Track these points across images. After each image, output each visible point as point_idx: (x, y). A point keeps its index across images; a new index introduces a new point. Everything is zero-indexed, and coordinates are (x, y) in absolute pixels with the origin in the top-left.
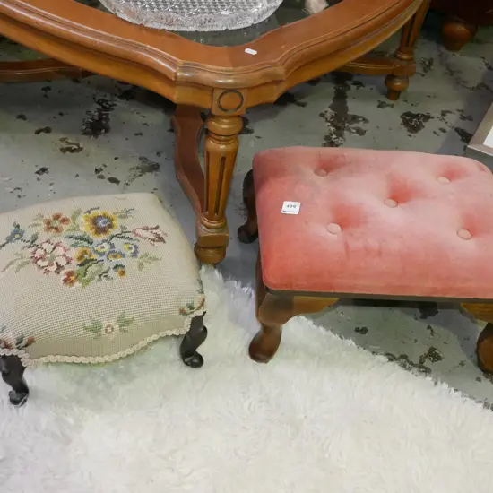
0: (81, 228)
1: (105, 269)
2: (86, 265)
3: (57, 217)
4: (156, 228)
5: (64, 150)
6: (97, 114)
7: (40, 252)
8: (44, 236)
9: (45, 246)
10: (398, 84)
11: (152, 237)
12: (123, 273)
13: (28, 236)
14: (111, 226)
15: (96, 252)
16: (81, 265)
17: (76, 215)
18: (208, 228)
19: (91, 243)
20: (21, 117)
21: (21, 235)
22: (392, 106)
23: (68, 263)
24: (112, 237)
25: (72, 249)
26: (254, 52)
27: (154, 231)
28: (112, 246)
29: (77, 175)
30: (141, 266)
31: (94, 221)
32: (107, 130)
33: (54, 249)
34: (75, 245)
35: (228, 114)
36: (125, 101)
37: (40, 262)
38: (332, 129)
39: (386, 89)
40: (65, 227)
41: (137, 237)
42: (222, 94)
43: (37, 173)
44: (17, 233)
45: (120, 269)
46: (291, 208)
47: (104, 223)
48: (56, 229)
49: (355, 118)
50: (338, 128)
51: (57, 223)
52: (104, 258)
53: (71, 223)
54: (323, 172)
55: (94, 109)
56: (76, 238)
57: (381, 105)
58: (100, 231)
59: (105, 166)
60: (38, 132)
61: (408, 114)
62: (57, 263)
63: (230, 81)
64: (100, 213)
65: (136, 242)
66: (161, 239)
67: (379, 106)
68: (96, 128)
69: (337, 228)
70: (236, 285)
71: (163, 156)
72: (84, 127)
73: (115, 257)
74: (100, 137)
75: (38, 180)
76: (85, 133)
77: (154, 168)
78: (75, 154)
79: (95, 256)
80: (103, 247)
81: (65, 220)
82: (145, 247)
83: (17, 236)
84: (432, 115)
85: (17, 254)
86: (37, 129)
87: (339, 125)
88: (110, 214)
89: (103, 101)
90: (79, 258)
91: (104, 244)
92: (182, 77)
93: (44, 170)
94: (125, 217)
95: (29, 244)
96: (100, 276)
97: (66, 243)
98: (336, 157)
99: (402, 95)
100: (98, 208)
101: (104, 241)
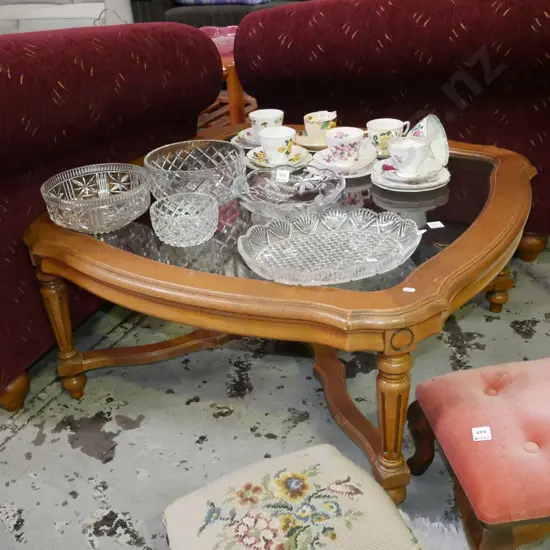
0: (276, 494)
1: (314, 535)
2: (295, 535)
3: (248, 487)
4: (348, 480)
5: (216, 416)
6: (236, 376)
7: (242, 530)
8: (241, 510)
9: (246, 520)
10: (499, 298)
11: (348, 490)
12: (334, 536)
13: (225, 513)
14: (304, 487)
15: (299, 518)
16: (289, 535)
17: (266, 480)
18: (388, 468)
19: (291, 509)
20: (170, 391)
21: (218, 513)
22: (498, 318)
23: (275, 536)
24: (310, 499)
25: (274, 518)
26: (413, 290)
27: (348, 484)
28: (313, 508)
29: (235, 438)
30: (349, 524)
31: (286, 484)
32: (251, 389)
33: (256, 521)
34: (275, 515)
35: (399, 352)
36: (259, 359)
37: (246, 540)
38: (454, 349)
39: (488, 304)
40: (260, 496)
41: (334, 494)
42: (394, 335)
43: (198, 442)
44: (214, 512)
45: (329, 532)
46: (481, 434)
47: (297, 484)
48: (251, 500)
49: (470, 336)
50: (459, 348)
51: (250, 494)
52: (309, 523)
53: (264, 491)
54: (492, 391)
55: (233, 371)
56: (274, 507)
57: (489, 319)
58: (295, 494)
59: (258, 423)
60: (188, 403)
61: (516, 323)
62: (264, 538)
63: (395, 321)
64: (289, 474)
65: (334, 499)
66: (357, 491)
67: (487, 320)
68: (240, 388)
69: (534, 446)
70: (425, 522)
71: (309, 403)
72: (229, 390)
73: (319, 519)
74: (246, 397)
75: (201, 449)
76: (232, 396)
77: (304, 417)
78: (227, 417)
79: (299, 523)
80: (304, 512)
81: (257, 489)
82: (345, 502)
83: (215, 515)
84: (537, 319)
85: (220, 535)
86: (187, 400)
87: (458, 344)
88: (299, 474)
89: (240, 363)
90: (285, 528)
91: (304, 508)
92: (354, 325)
93: (203, 438)
94: (315, 474)
95: (229, 521)
96: (312, 544)
97: (266, 513)
98: (500, 374)
99: (504, 307)
100: (285, 470)
101: (303, 504)
